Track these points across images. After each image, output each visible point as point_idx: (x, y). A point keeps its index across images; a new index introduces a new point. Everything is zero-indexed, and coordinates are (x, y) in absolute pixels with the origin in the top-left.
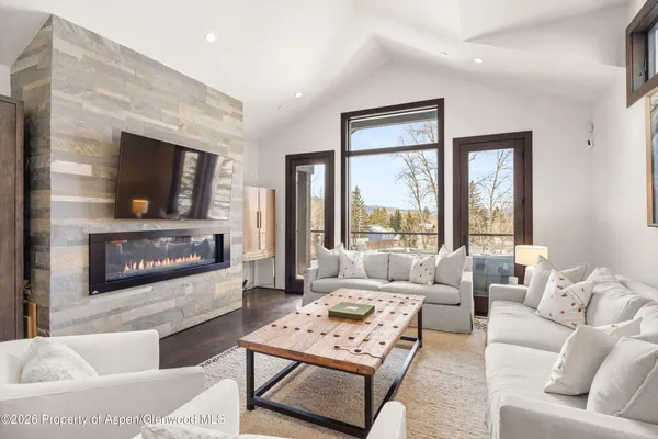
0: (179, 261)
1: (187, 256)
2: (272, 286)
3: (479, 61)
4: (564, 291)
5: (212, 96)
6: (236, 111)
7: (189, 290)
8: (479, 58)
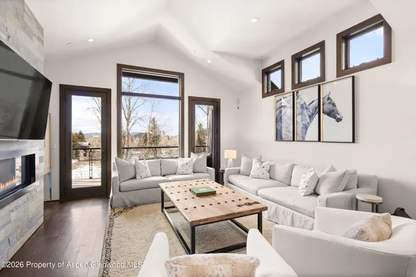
0: (7, 184)
1: (12, 179)
2: (49, 200)
3: (209, 61)
4: (262, 166)
5: (27, 14)
6: (40, 36)
7: (13, 216)
8: (209, 60)
